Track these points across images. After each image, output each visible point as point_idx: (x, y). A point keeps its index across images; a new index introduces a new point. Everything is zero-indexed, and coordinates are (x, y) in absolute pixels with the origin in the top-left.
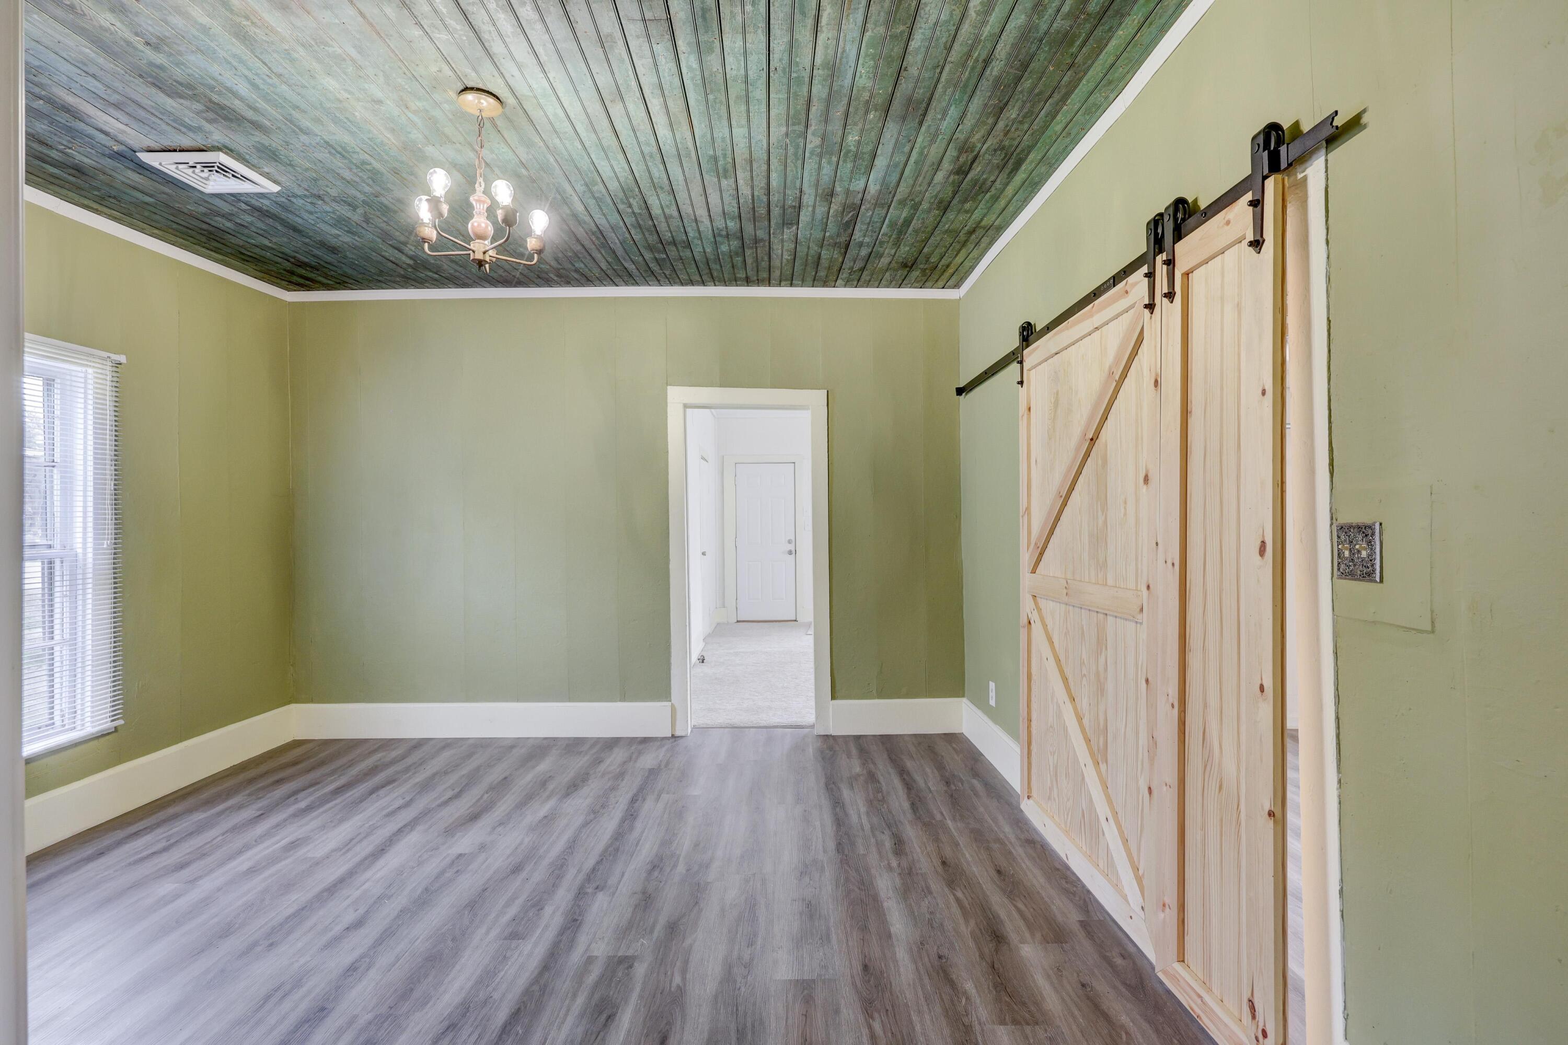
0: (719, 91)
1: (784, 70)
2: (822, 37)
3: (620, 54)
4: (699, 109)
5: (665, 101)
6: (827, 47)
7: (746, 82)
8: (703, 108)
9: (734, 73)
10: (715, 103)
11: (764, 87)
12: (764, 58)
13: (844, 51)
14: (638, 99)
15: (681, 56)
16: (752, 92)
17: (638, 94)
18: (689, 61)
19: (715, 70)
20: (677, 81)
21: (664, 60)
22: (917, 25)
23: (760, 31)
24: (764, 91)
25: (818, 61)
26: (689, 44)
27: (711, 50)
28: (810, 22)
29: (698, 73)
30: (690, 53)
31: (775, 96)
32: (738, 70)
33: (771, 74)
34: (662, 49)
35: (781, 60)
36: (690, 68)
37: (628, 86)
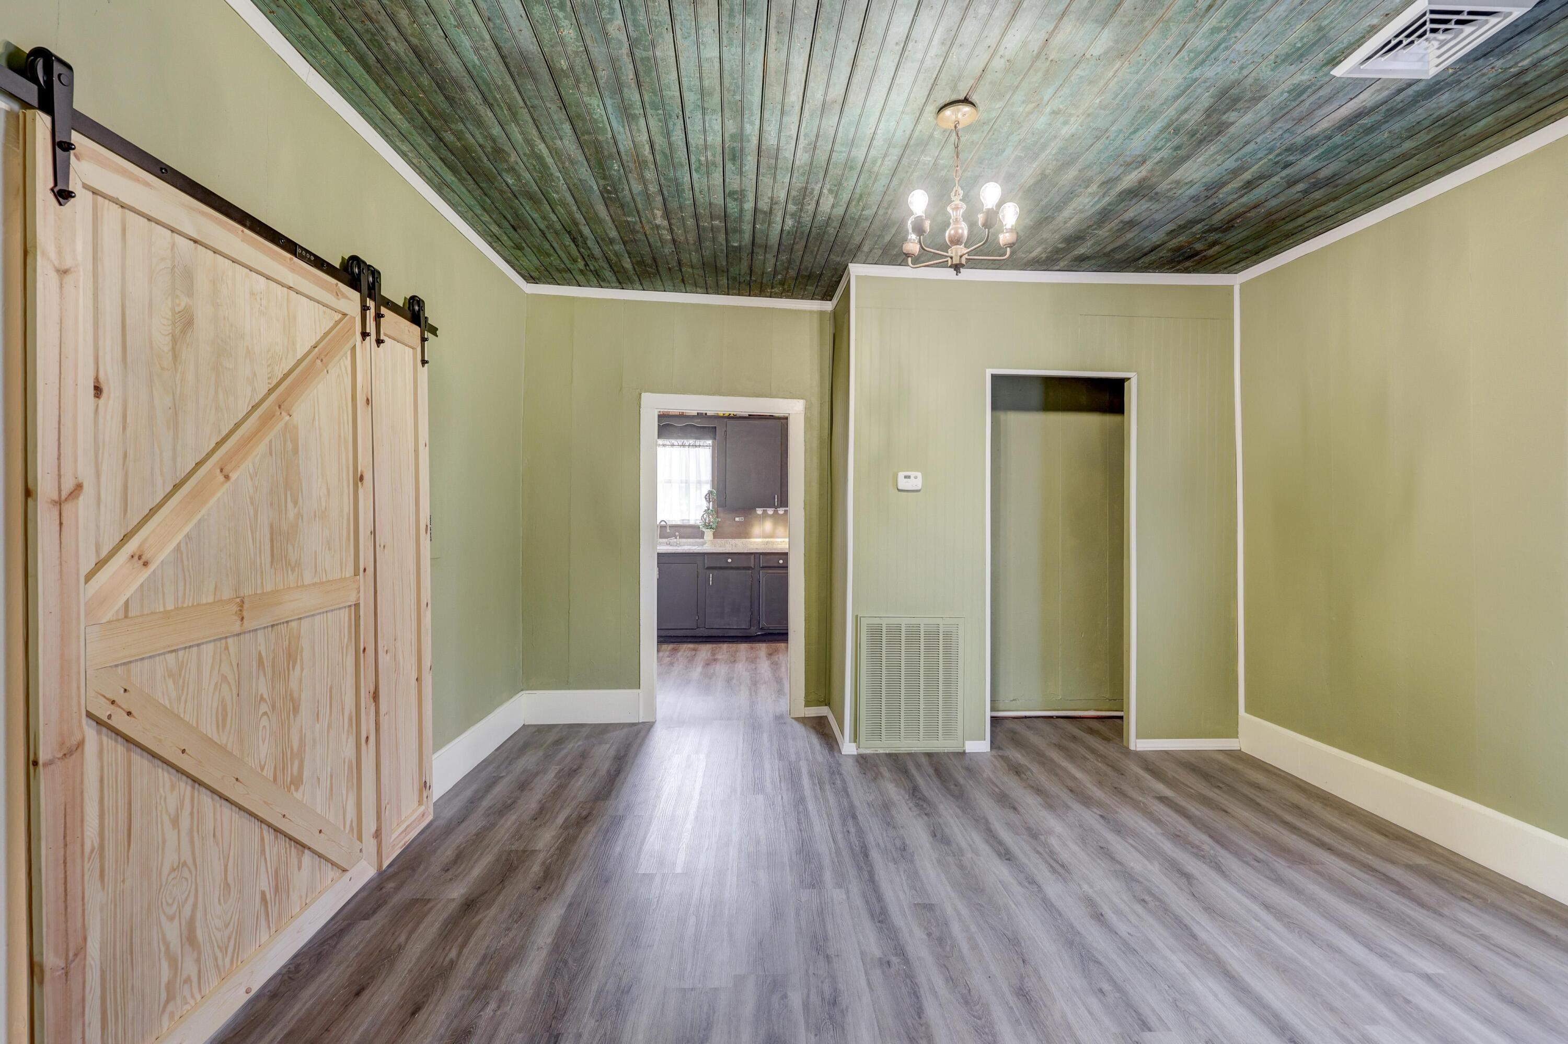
0: (729, 103)
1: (670, 117)
2: (645, 137)
3: (805, 139)
4: (752, 85)
5: (783, 99)
6: (639, 130)
7: (704, 109)
8: (748, 86)
9: (714, 117)
10: (734, 91)
11: (686, 104)
12: (689, 127)
13: (623, 126)
14: (809, 102)
15: (757, 132)
16: (698, 100)
17: (807, 106)
18: (751, 130)
19: (731, 121)
20: (767, 115)
21: (772, 133)
22: (574, 137)
23: (694, 145)
24: (686, 98)
25: (642, 122)
26: (749, 141)
27: (733, 136)
28: (657, 147)
29: (746, 120)
30: (750, 135)
31: (675, 93)
32: (710, 119)
33: (681, 113)
34: (771, 140)
35: (674, 124)
36: (752, 123)
37: (812, 116)
